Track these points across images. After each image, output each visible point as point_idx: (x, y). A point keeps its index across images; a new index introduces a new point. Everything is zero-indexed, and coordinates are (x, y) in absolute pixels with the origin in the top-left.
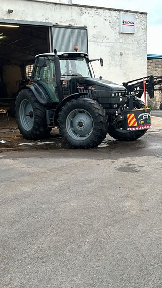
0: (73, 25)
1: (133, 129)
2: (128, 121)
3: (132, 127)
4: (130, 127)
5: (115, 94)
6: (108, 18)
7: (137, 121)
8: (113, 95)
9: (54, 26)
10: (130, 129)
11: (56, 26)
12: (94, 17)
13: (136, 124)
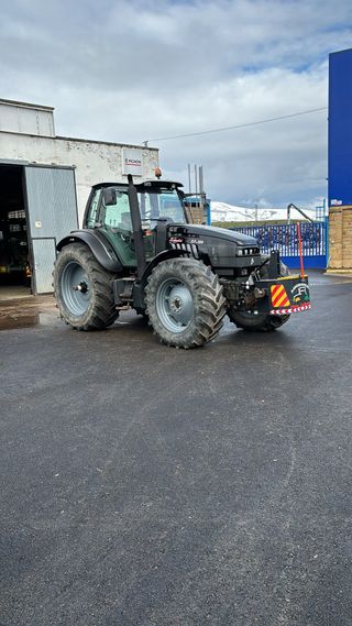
0: (58, 164)
1: (284, 311)
2: (273, 299)
3: (280, 308)
4: (276, 309)
5: (243, 251)
6: (105, 155)
7: (290, 297)
8: (240, 252)
9: (30, 166)
10: (278, 312)
11: (34, 165)
12: (87, 153)
13: (288, 303)
